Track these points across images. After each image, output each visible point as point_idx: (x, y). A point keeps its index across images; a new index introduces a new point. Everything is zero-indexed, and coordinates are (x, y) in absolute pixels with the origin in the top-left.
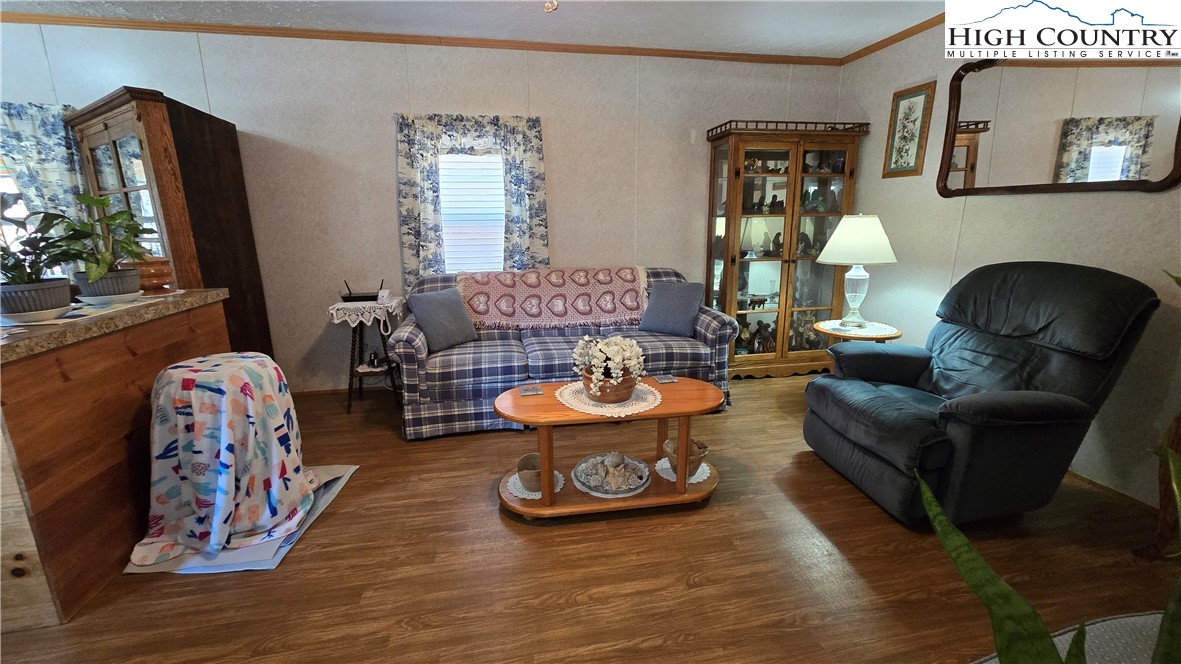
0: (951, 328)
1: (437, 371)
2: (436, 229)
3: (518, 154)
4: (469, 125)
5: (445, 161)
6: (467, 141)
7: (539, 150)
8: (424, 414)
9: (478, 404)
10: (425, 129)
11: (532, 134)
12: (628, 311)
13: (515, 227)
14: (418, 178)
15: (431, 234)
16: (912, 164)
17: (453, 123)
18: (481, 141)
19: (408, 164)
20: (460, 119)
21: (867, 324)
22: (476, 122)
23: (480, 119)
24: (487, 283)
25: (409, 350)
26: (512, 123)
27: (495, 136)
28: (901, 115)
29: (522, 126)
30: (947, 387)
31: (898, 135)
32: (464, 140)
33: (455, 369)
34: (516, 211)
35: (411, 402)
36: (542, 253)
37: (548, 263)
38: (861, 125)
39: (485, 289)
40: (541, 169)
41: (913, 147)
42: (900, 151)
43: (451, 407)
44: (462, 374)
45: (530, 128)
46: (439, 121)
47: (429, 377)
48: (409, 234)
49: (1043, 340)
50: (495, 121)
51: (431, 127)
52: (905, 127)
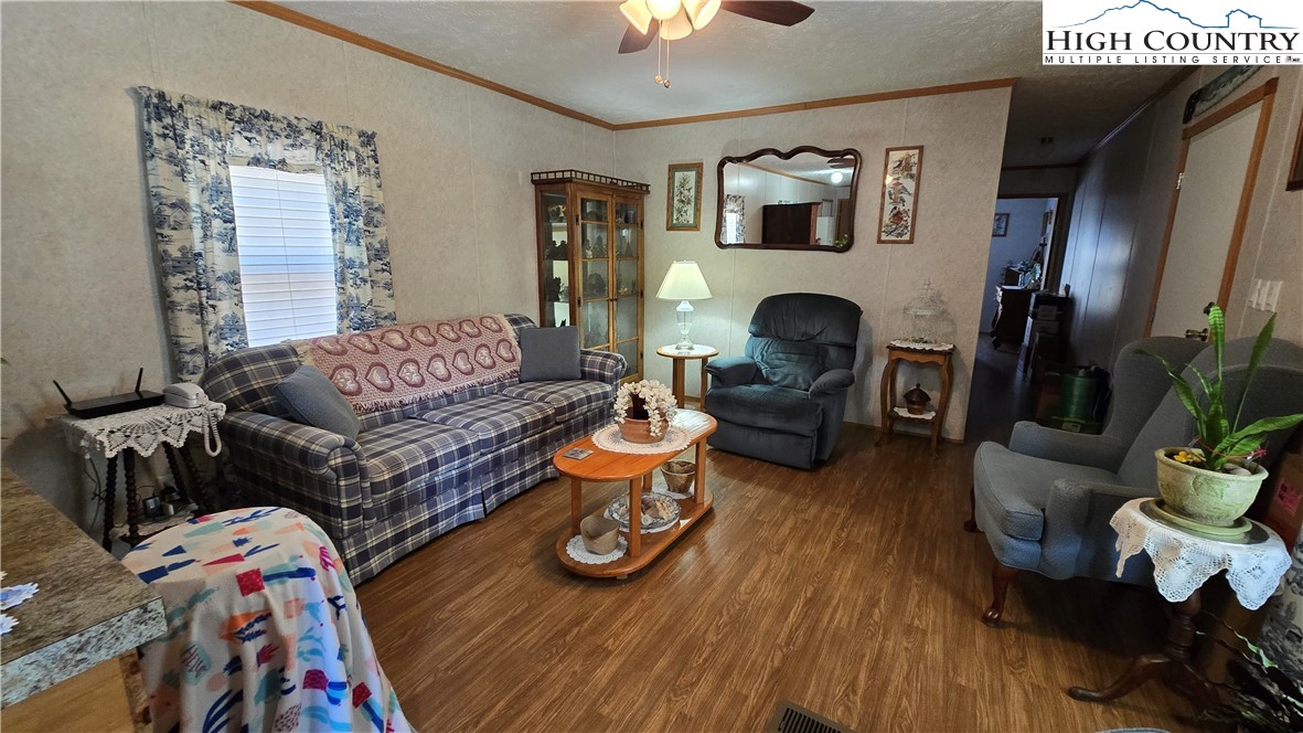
0: (762, 341)
1: (387, 477)
2: (234, 279)
3: (352, 178)
4: (277, 127)
5: (238, 175)
6: (275, 150)
7: (377, 175)
8: (371, 542)
9: (432, 505)
10: (204, 122)
11: (366, 152)
12: (507, 364)
13: (349, 274)
14: (193, 197)
15: (222, 287)
16: (691, 222)
17: (251, 121)
18: (298, 153)
19: (177, 174)
20: (266, 116)
21: (695, 346)
22: (289, 125)
23: (295, 122)
24: (344, 352)
25: (349, 458)
26: (340, 135)
27: (319, 148)
28: (677, 184)
29: (354, 141)
30: (776, 379)
31: (676, 199)
32: (270, 147)
33: (407, 468)
34: (351, 252)
35: (352, 532)
36: (388, 307)
37: (395, 319)
38: (642, 185)
39: (345, 360)
40: (379, 199)
41: (690, 209)
42: (679, 211)
43: (402, 520)
44: (416, 472)
45: (364, 145)
46: (228, 113)
47: (376, 488)
48: (187, 288)
49: (822, 339)
50: (317, 129)
51: (214, 121)
52: (681, 193)
